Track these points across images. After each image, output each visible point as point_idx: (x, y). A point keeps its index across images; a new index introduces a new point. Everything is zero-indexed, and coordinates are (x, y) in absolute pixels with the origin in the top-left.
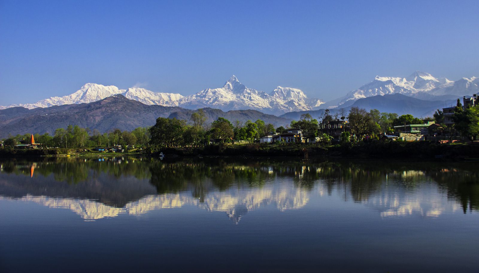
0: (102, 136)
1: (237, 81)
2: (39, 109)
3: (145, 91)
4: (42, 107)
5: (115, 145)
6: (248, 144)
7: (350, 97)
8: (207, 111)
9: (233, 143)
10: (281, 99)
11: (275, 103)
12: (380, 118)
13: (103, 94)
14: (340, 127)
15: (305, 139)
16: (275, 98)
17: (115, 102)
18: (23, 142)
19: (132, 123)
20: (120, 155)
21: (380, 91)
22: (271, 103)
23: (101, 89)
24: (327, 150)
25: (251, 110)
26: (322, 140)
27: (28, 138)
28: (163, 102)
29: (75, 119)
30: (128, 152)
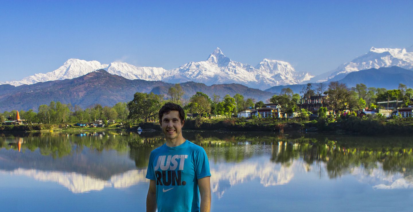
0: (85, 111)
1: (222, 53)
2: (25, 86)
3: (127, 65)
4: (27, 84)
5: (96, 120)
6: (225, 119)
7: (341, 71)
8: (190, 85)
9: (210, 118)
10: (267, 72)
11: (261, 76)
12: (367, 93)
13: (85, 70)
14: (320, 103)
15: (283, 114)
16: (261, 71)
17: (98, 78)
18: (9, 119)
19: (115, 98)
20: (100, 129)
21: (375, 64)
22: (257, 77)
23: (84, 64)
24: (303, 126)
25: (235, 84)
26: (300, 116)
27: (14, 114)
28: (146, 76)
29: (60, 95)
30: (108, 127)
